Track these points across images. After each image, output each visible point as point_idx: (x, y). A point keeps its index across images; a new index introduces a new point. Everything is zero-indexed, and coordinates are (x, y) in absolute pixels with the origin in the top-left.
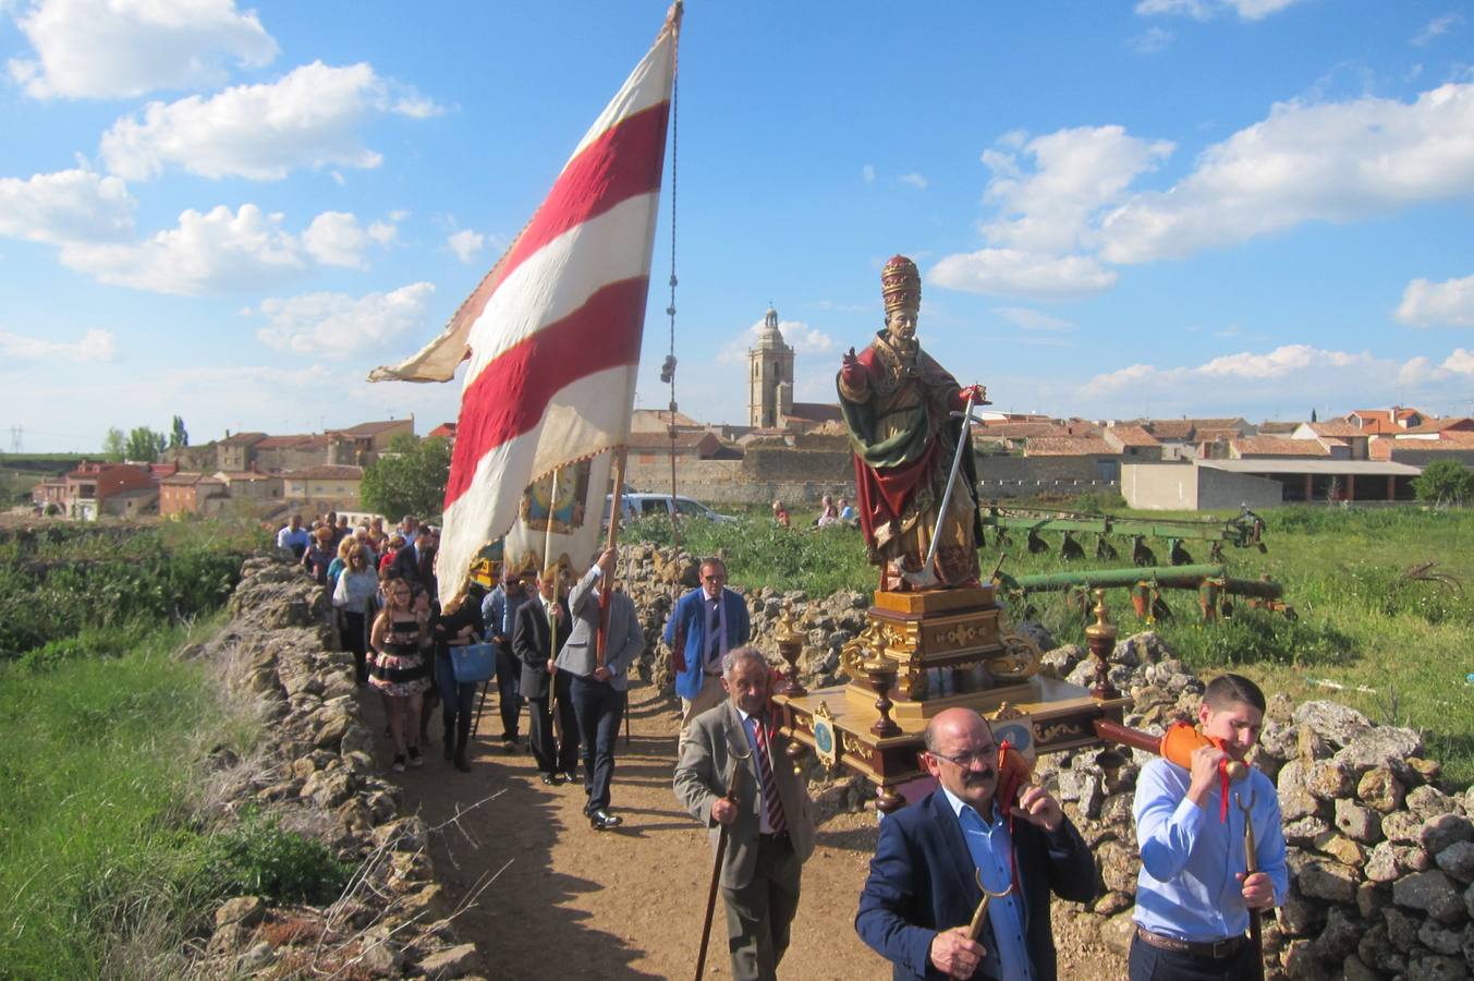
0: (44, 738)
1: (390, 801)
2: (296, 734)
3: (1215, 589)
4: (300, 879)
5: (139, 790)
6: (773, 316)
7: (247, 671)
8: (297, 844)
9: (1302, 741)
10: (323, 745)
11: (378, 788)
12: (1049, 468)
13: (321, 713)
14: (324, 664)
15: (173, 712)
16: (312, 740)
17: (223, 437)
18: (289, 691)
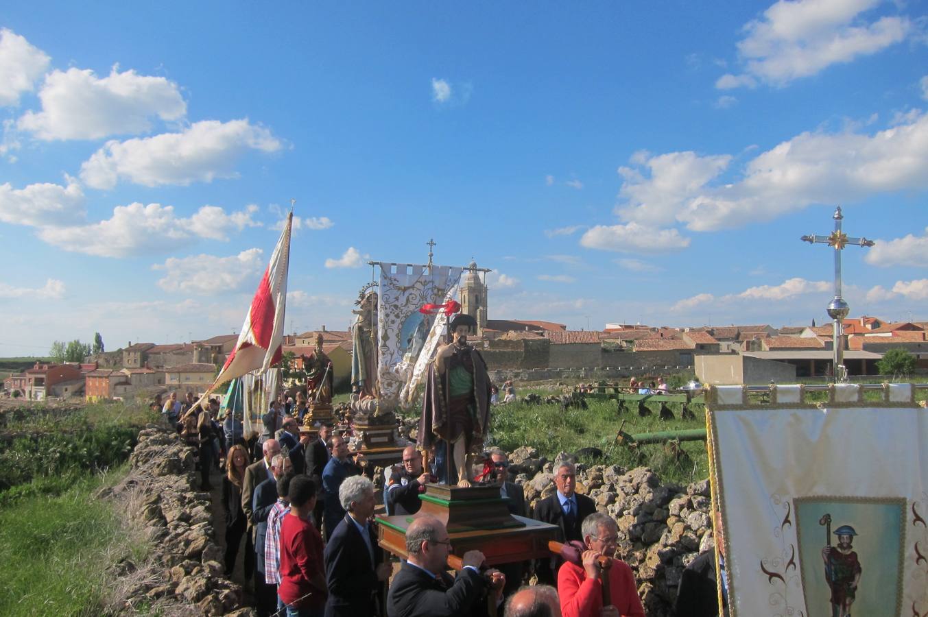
0: (8, 553)
1: (234, 596)
2: (172, 549)
5: (70, 592)
6: (474, 266)
7: (141, 507)
10: (190, 557)
11: (226, 587)
12: (649, 359)
13: (189, 534)
14: (191, 501)
15: (93, 535)
16: (183, 553)
17: (127, 346)
18: (168, 520)
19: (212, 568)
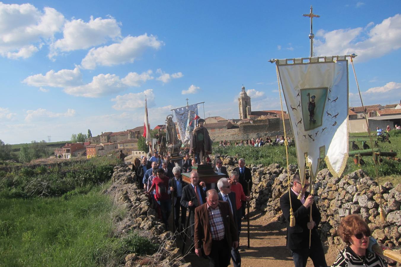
0: (72, 216)
2: (135, 211)
3: (377, 155)
4: (144, 248)
5: (101, 228)
6: (244, 88)
7: (120, 196)
8: (143, 240)
10: (143, 214)
11: (159, 224)
13: (141, 206)
14: (139, 193)
15: (103, 208)
16: (140, 213)
17: (101, 134)
18: (132, 200)
19: (152, 218)
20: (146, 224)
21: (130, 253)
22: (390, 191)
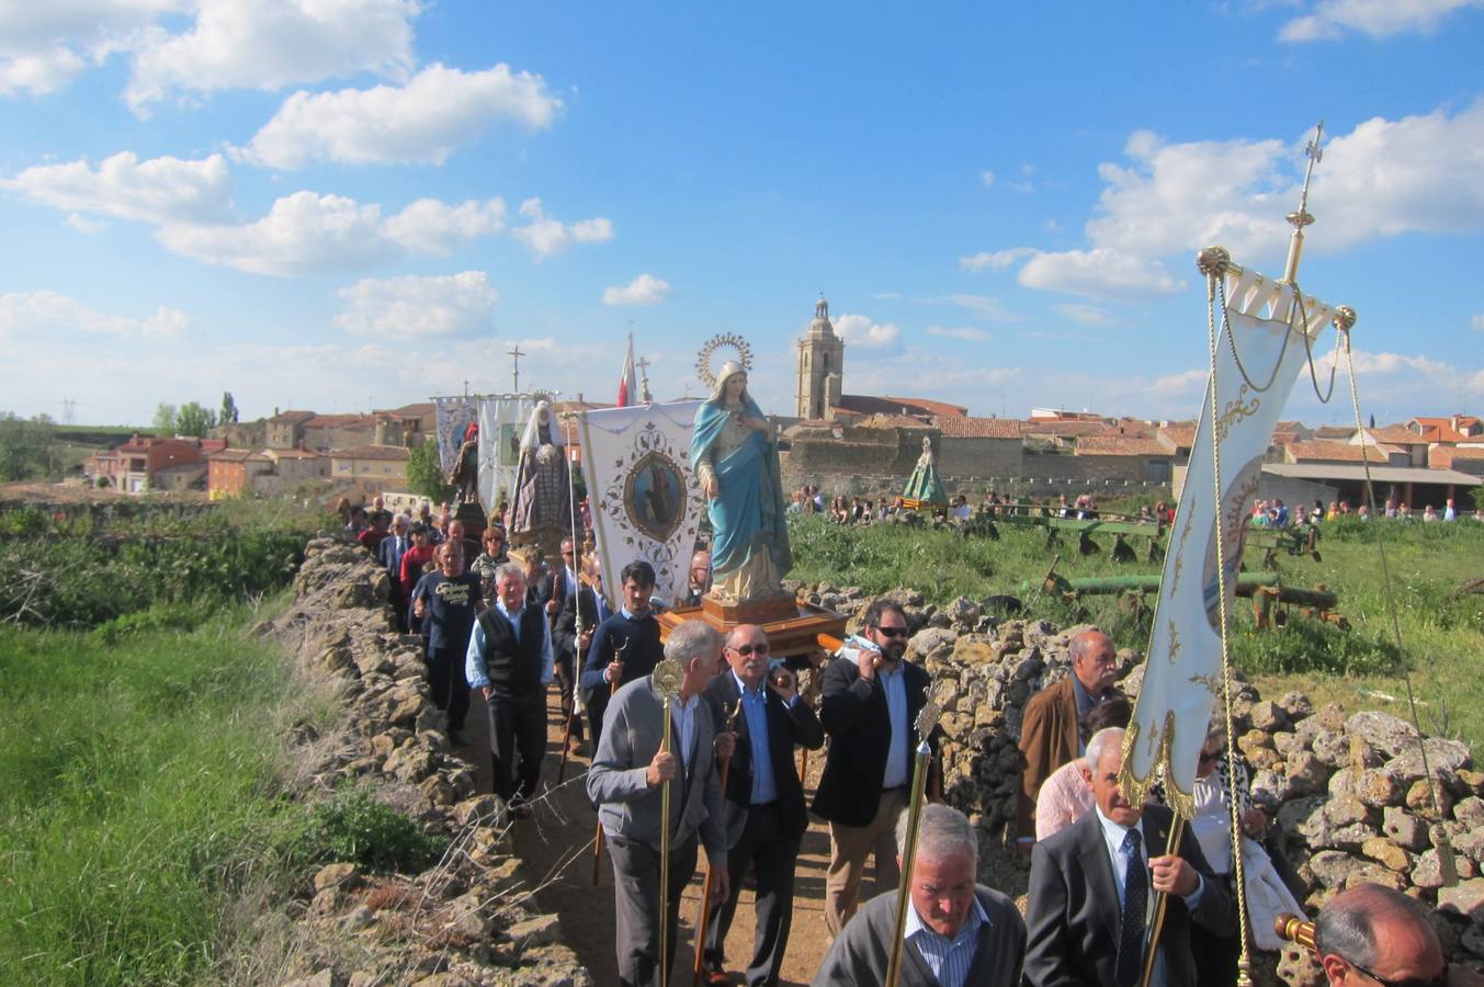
0: (128, 707)
1: (468, 779)
2: (370, 712)
3: (1268, 597)
4: (392, 849)
5: (234, 760)
6: (824, 306)
7: (320, 649)
8: (388, 817)
9: (1353, 750)
10: (399, 723)
11: (456, 766)
12: (1099, 468)
13: (394, 693)
14: (394, 645)
15: (251, 687)
16: (388, 718)
17: (273, 415)
18: (363, 669)
19: (432, 741)
20: (406, 760)
21: (336, 860)
22: (1297, 725)
